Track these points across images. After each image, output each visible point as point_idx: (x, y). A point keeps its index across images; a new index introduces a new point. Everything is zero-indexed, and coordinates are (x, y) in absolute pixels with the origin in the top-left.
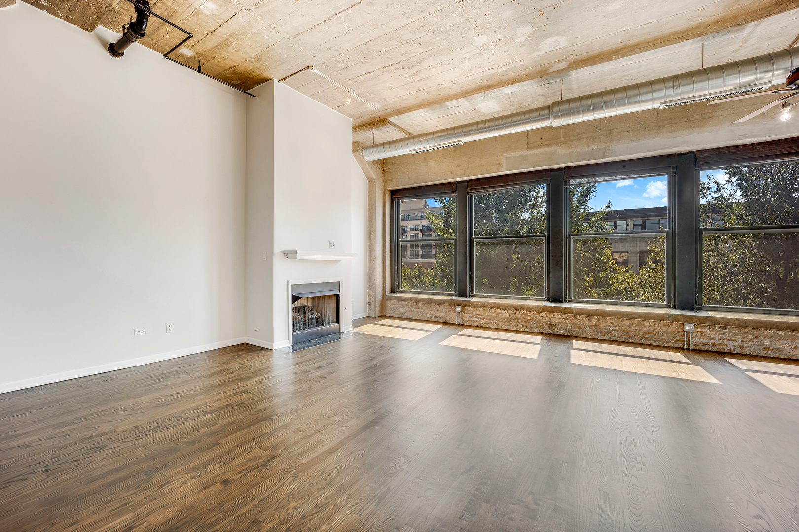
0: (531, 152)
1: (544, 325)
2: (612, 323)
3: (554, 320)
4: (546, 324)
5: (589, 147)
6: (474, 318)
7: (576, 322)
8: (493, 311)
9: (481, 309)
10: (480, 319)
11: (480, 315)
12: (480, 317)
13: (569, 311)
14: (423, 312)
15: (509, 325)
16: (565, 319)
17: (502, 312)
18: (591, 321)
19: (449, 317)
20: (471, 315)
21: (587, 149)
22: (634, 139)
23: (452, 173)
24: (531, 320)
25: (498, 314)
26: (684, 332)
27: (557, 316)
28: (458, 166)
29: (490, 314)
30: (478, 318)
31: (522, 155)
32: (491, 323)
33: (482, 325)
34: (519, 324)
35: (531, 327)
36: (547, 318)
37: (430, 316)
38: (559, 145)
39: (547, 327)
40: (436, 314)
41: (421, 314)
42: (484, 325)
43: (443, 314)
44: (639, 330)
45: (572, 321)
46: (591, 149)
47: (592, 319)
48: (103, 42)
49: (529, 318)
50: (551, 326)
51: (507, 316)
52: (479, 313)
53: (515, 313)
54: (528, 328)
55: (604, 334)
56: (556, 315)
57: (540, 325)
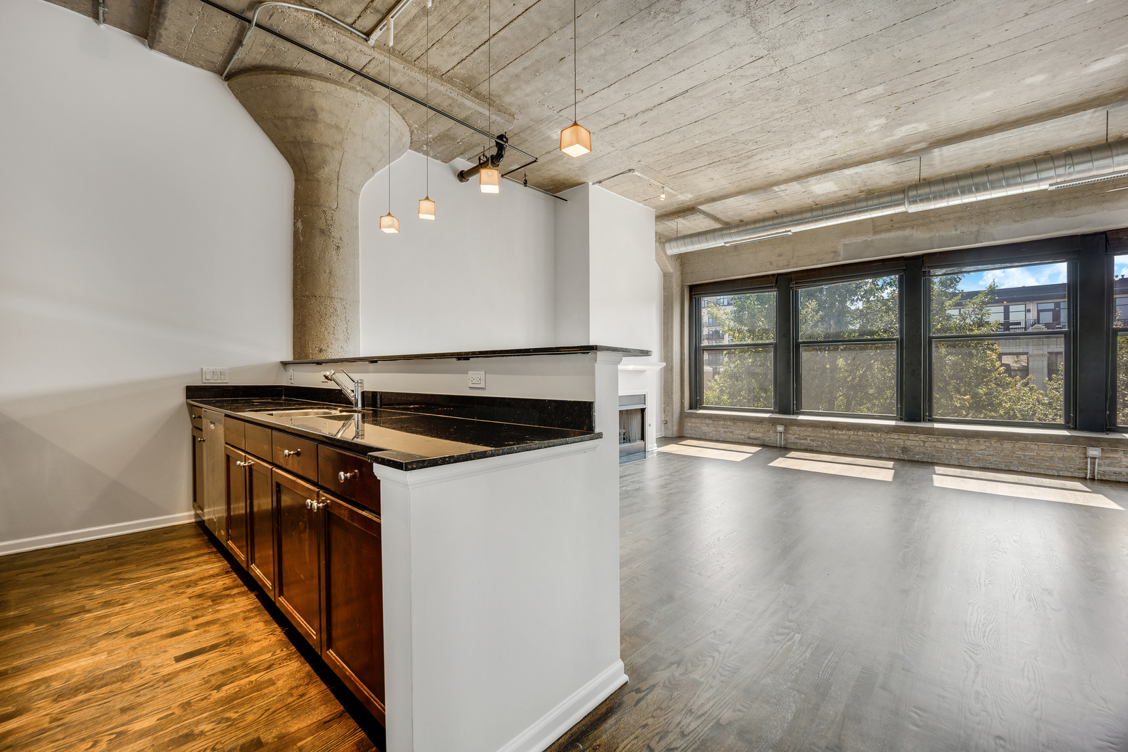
0: (878, 237)
1: (896, 449)
2: (988, 447)
3: (908, 443)
4: (898, 447)
5: (956, 230)
6: (801, 439)
7: (939, 445)
8: (827, 431)
9: (810, 429)
10: (809, 441)
11: (809, 436)
12: (808, 438)
13: (931, 432)
14: (733, 432)
15: (849, 449)
16: (924, 442)
17: (839, 432)
18: (959, 444)
19: (768, 439)
20: (797, 436)
21: (954, 232)
22: (1017, 219)
23: (771, 264)
24: (877, 443)
25: (833, 434)
26: (1086, 458)
27: (914, 438)
28: (780, 255)
29: (823, 435)
30: (806, 439)
31: (866, 240)
32: (824, 445)
33: (811, 448)
34: (862, 448)
35: (877, 452)
36: (899, 441)
37: (743, 437)
38: (916, 227)
39: (900, 451)
40: (750, 434)
41: (730, 435)
42: (815, 449)
43: (759, 435)
44: (1024, 456)
45: (934, 444)
46: (958, 232)
47: (961, 442)
48: (453, 169)
49: (875, 440)
50: (905, 450)
51: (845, 437)
52: (808, 434)
53: (856, 433)
54: (874, 453)
55: (977, 460)
56: (912, 436)
57: (890, 449)
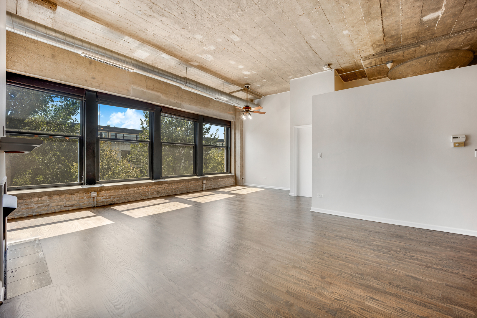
0: (147, 91)
1: (154, 193)
2: (183, 185)
3: (159, 189)
4: (155, 192)
5: (175, 100)
6: (107, 199)
7: (169, 188)
8: (123, 191)
9: (113, 191)
10: (112, 199)
11: (112, 196)
12: (112, 197)
13: (166, 183)
14: (48, 205)
15: (134, 198)
16: (164, 187)
17: (130, 190)
18: (175, 186)
19: (82, 204)
20: (104, 197)
23: (86, 81)
24: (147, 192)
25: (126, 192)
26: (203, 184)
27: (161, 187)
29: (121, 193)
30: (110, 198)
31: (143, 91)
32: (121, 199)
33: (114, 202)
34: (140, 196)
35: (147, 196)
36: (156, 189)
37: (59, 207)
38: (162, 93)
39: (156, 194)
40: (67, 204)
41: (46, 208)
42: (116, 202)
43: (76, 202)
44: (191, 186)
45: (168, 187)
47: (176, 185)
49: (146, 191)
50: (158, 192)
51: (133, 192)
52: (111, 194)
53: (138, 189)
54: (145, 197)
55: (180, 191)
56: (160, 186)
57: (152, 194)
